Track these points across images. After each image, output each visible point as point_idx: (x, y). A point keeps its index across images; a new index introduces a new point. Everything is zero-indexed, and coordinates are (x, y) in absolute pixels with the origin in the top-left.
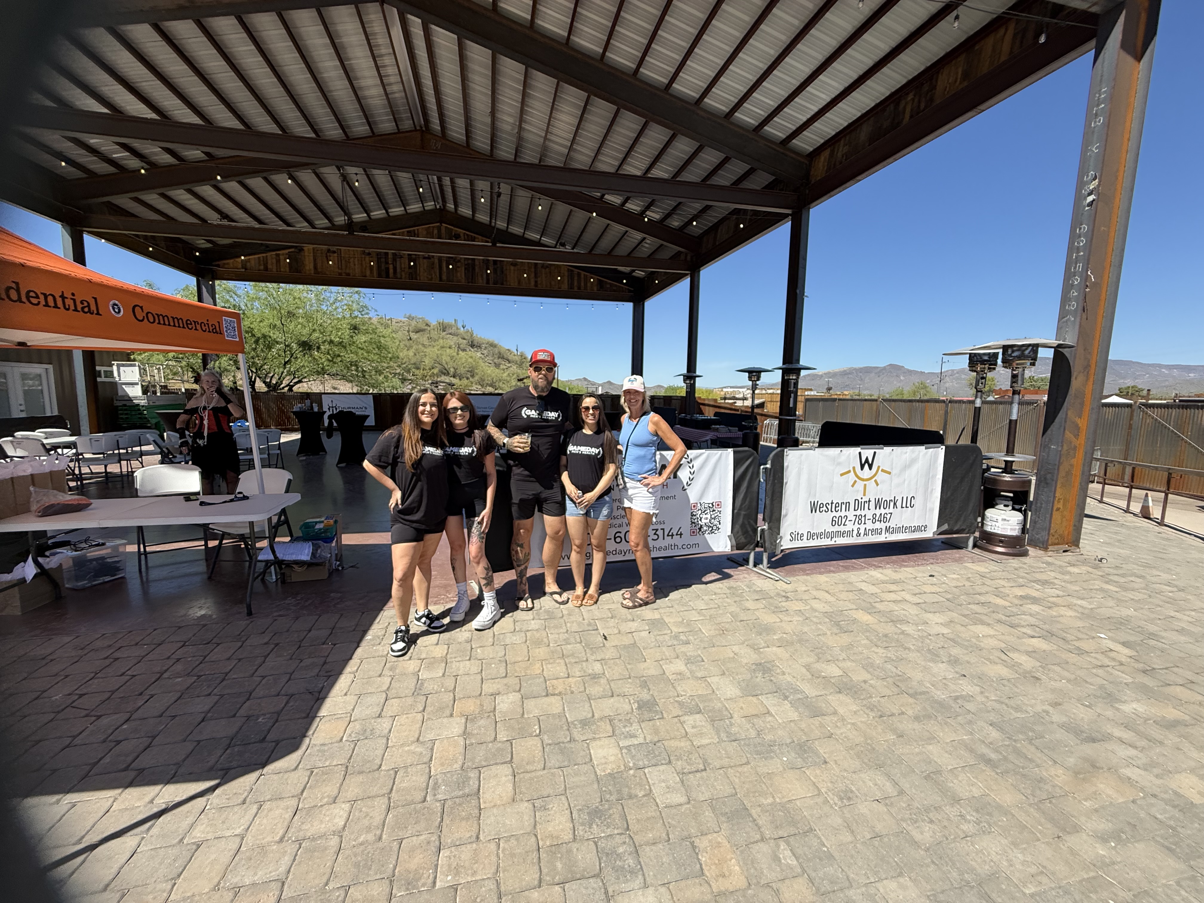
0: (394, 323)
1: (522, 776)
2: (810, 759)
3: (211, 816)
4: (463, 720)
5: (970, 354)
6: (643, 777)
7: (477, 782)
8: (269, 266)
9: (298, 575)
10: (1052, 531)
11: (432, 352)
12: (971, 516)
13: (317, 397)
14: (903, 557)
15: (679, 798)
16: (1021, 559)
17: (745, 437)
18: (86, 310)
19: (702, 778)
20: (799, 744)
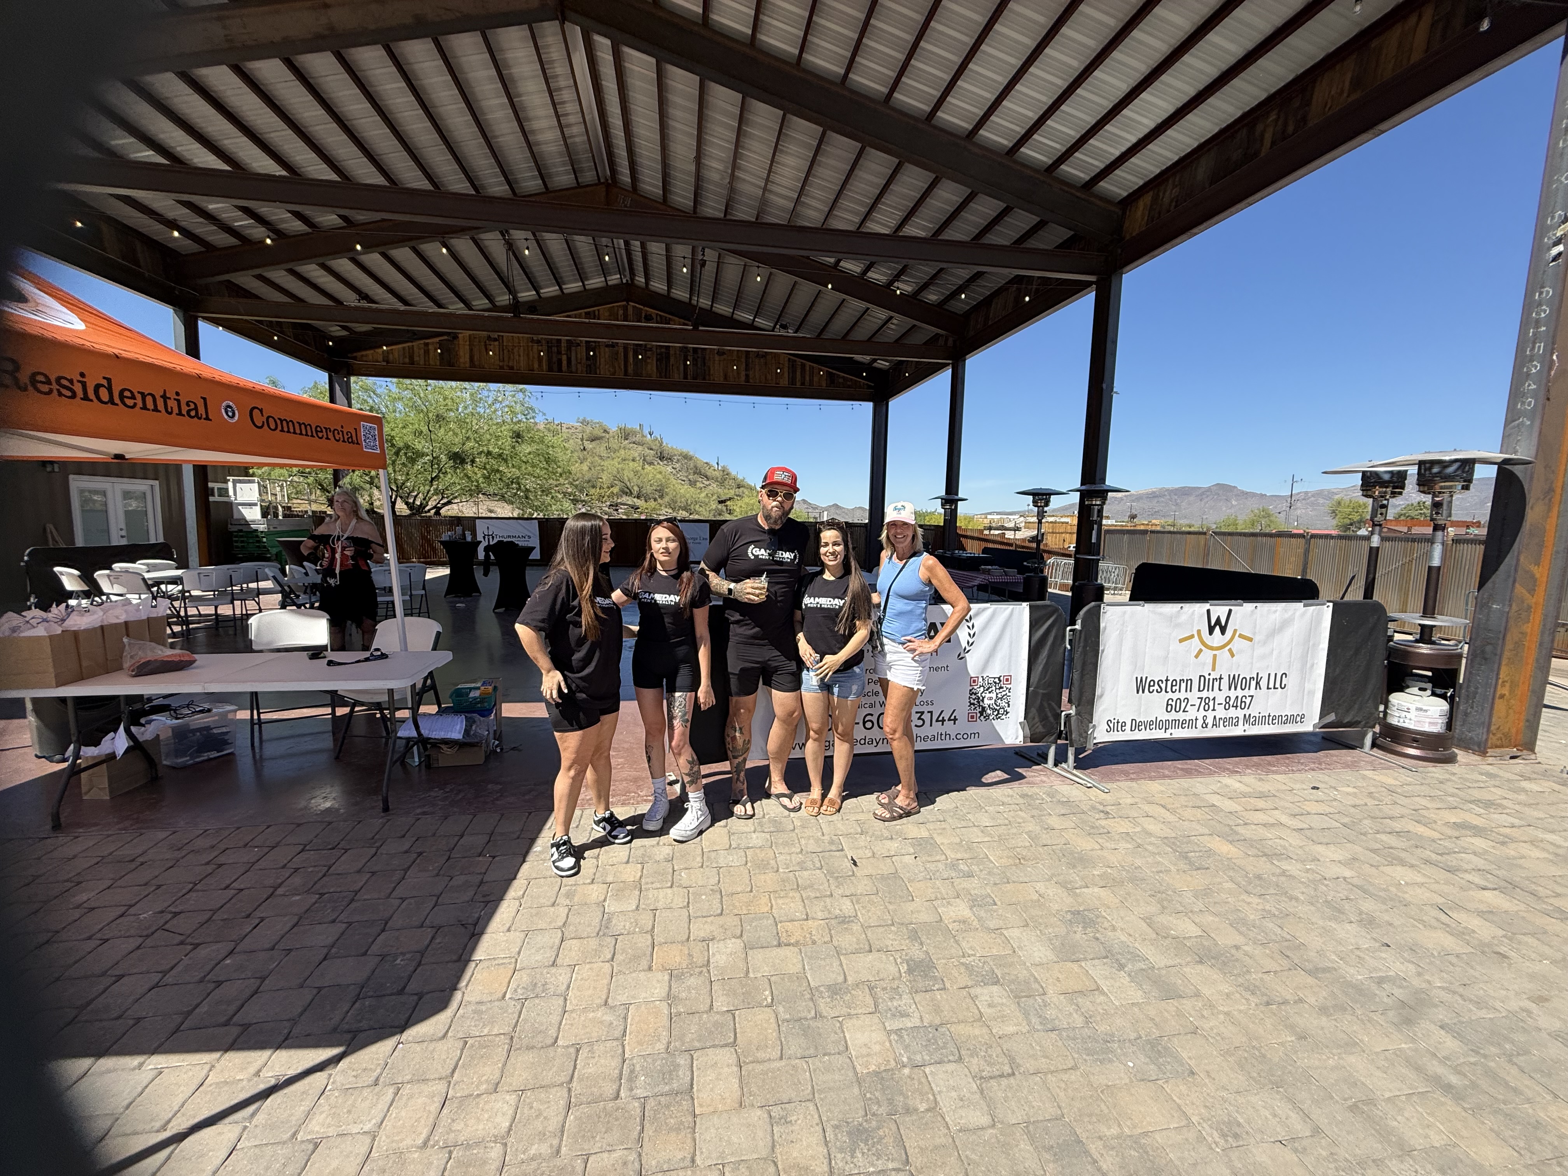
0: (564, 429)
1: (750, 1067)
2: (1169, 1067)
3: (333, 1100)
4: (667, 977)
5: (1364, 473)
6: (923, 1080)
7: (689, 1073)
8: (416, 359)
9: (447, 758)
10: (1493, 728)
11: (612, 465)
12: (1370, 704)
13: (470, 523)
14: (1269, 758)
15: (978, 1117)
16: (1448, 767)
17: (1027, 582)
18: (193, 413)
19: (1010, 1087)
20: (1148, 1042)
